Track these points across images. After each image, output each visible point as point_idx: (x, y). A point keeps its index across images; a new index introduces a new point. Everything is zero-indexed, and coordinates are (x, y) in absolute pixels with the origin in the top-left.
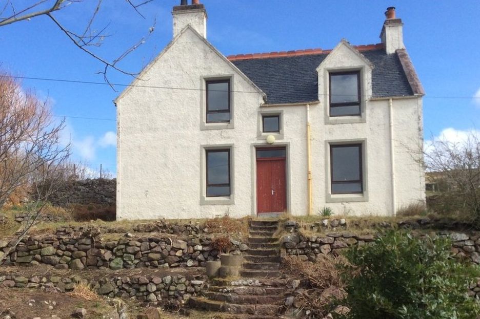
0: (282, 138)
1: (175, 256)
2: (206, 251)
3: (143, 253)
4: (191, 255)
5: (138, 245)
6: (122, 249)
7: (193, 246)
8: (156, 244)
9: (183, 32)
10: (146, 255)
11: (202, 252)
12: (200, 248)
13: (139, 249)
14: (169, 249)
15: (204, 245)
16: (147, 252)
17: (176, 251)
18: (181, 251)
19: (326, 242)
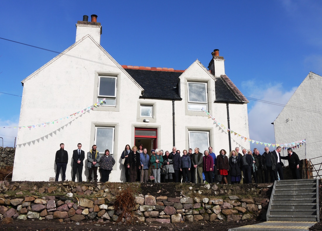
0: (155, 122)
1: (82, 214)
2: (111, 210)
3: (48, 211)
4: (96, 213)
5: (44, 203)
6: (27, 207)
7: (99, 205)
8: (63, 203)
9: (83, 39)
10: (52, 213)
11: (107, 211)
12: (105, 207)
13: (44, 207)
14: (76, 208)
15: (109, 205)
16: (53, 209)
17: (83, 210)
18: (87, 209)
19: (217, 204)
